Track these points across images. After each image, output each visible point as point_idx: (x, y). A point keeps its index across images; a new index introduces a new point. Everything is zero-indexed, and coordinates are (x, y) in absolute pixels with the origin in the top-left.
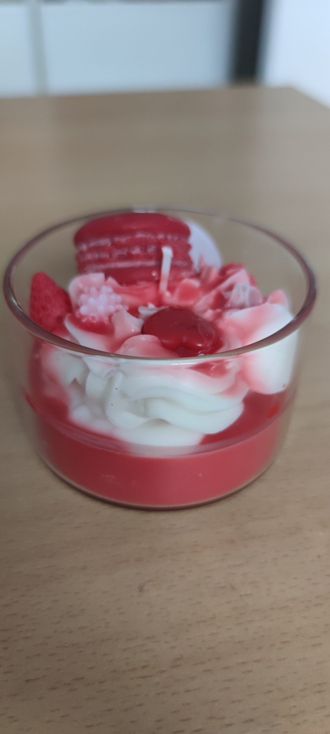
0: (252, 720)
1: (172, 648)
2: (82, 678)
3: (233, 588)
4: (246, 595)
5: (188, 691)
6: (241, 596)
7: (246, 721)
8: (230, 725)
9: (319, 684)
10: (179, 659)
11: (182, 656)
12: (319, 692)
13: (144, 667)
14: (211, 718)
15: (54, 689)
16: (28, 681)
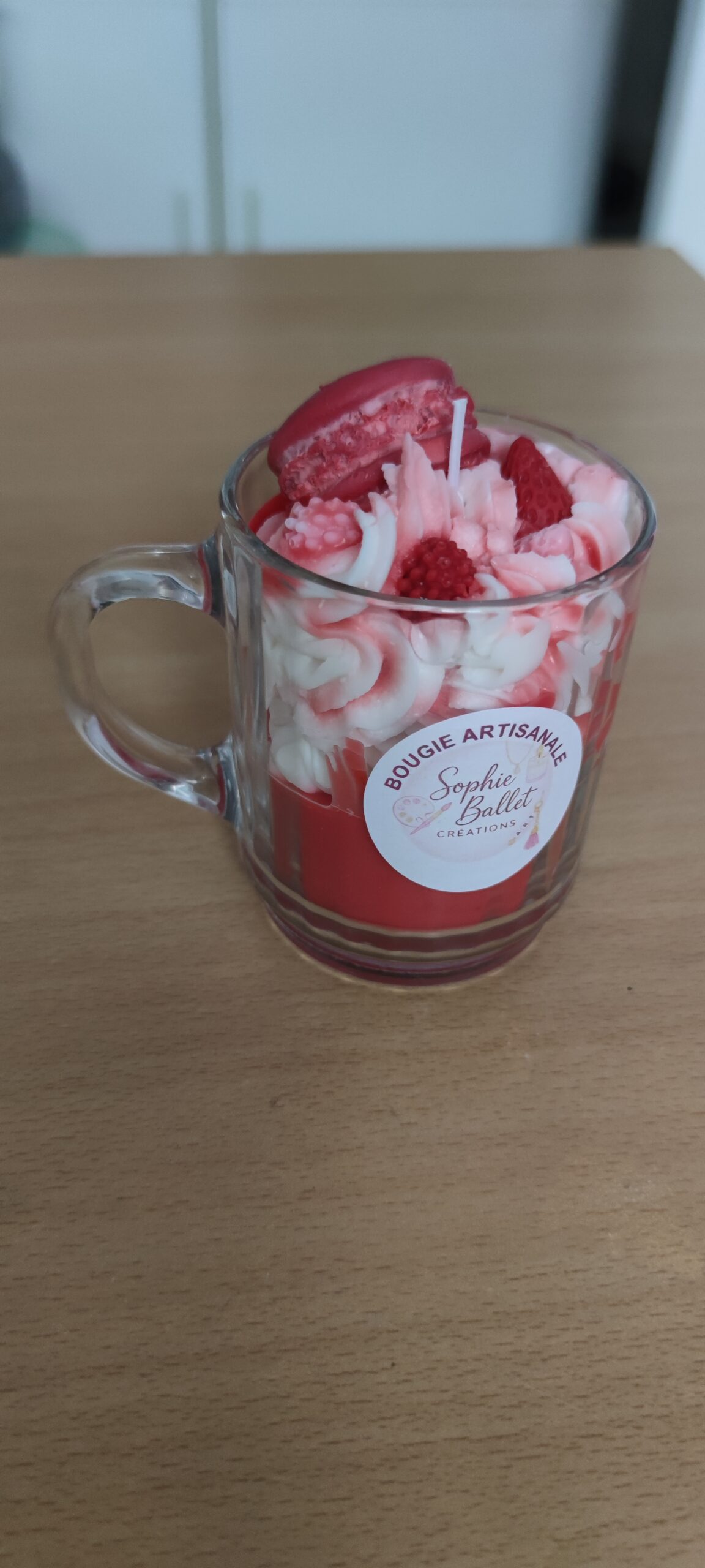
0: (388, 1267)
1: (303, 1177)
2: (187, 1201)
3: (393, 1113)
4: (409, 1124)
5: (315, 1227)
6: (402, 1124)
7: (382, 1268)
8: (361, 1269)
9: (482, 1236)
10: (309, 1191)
11: (314, 1188)
12: (480, 1245)
13: (265, 1196)
14: (339, 1260)
15: (151, 1210)
16: (122, 1198)
